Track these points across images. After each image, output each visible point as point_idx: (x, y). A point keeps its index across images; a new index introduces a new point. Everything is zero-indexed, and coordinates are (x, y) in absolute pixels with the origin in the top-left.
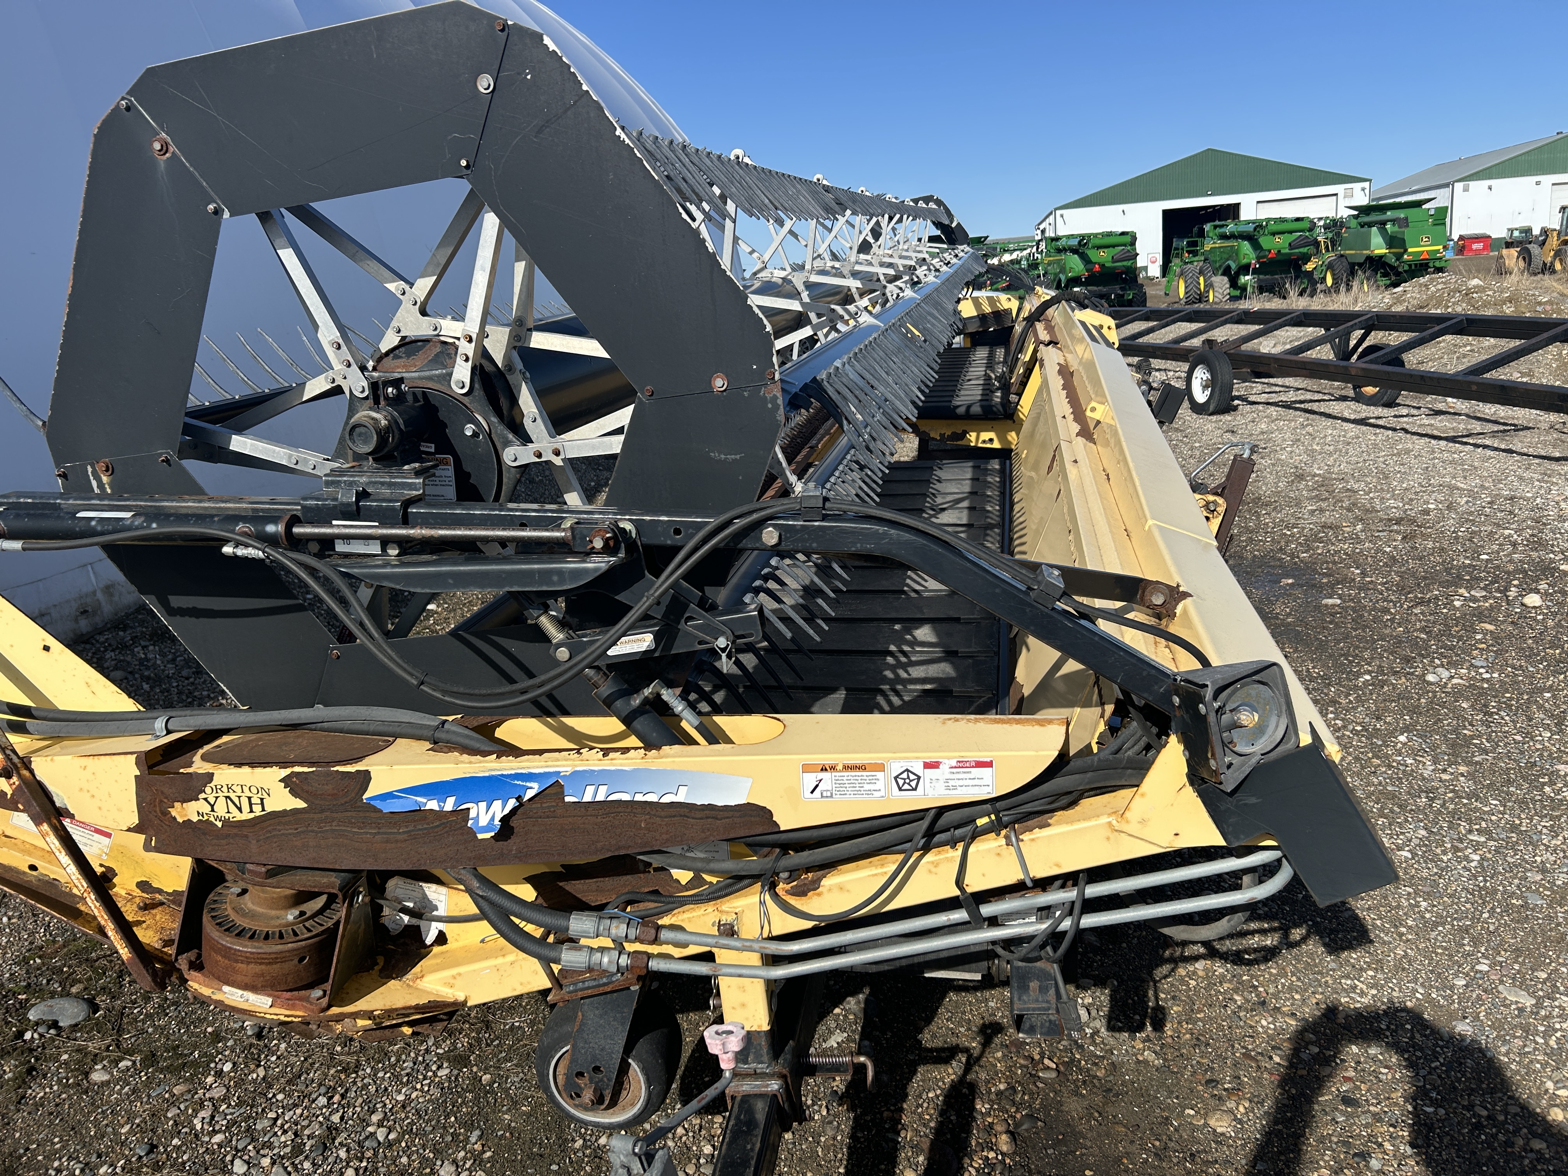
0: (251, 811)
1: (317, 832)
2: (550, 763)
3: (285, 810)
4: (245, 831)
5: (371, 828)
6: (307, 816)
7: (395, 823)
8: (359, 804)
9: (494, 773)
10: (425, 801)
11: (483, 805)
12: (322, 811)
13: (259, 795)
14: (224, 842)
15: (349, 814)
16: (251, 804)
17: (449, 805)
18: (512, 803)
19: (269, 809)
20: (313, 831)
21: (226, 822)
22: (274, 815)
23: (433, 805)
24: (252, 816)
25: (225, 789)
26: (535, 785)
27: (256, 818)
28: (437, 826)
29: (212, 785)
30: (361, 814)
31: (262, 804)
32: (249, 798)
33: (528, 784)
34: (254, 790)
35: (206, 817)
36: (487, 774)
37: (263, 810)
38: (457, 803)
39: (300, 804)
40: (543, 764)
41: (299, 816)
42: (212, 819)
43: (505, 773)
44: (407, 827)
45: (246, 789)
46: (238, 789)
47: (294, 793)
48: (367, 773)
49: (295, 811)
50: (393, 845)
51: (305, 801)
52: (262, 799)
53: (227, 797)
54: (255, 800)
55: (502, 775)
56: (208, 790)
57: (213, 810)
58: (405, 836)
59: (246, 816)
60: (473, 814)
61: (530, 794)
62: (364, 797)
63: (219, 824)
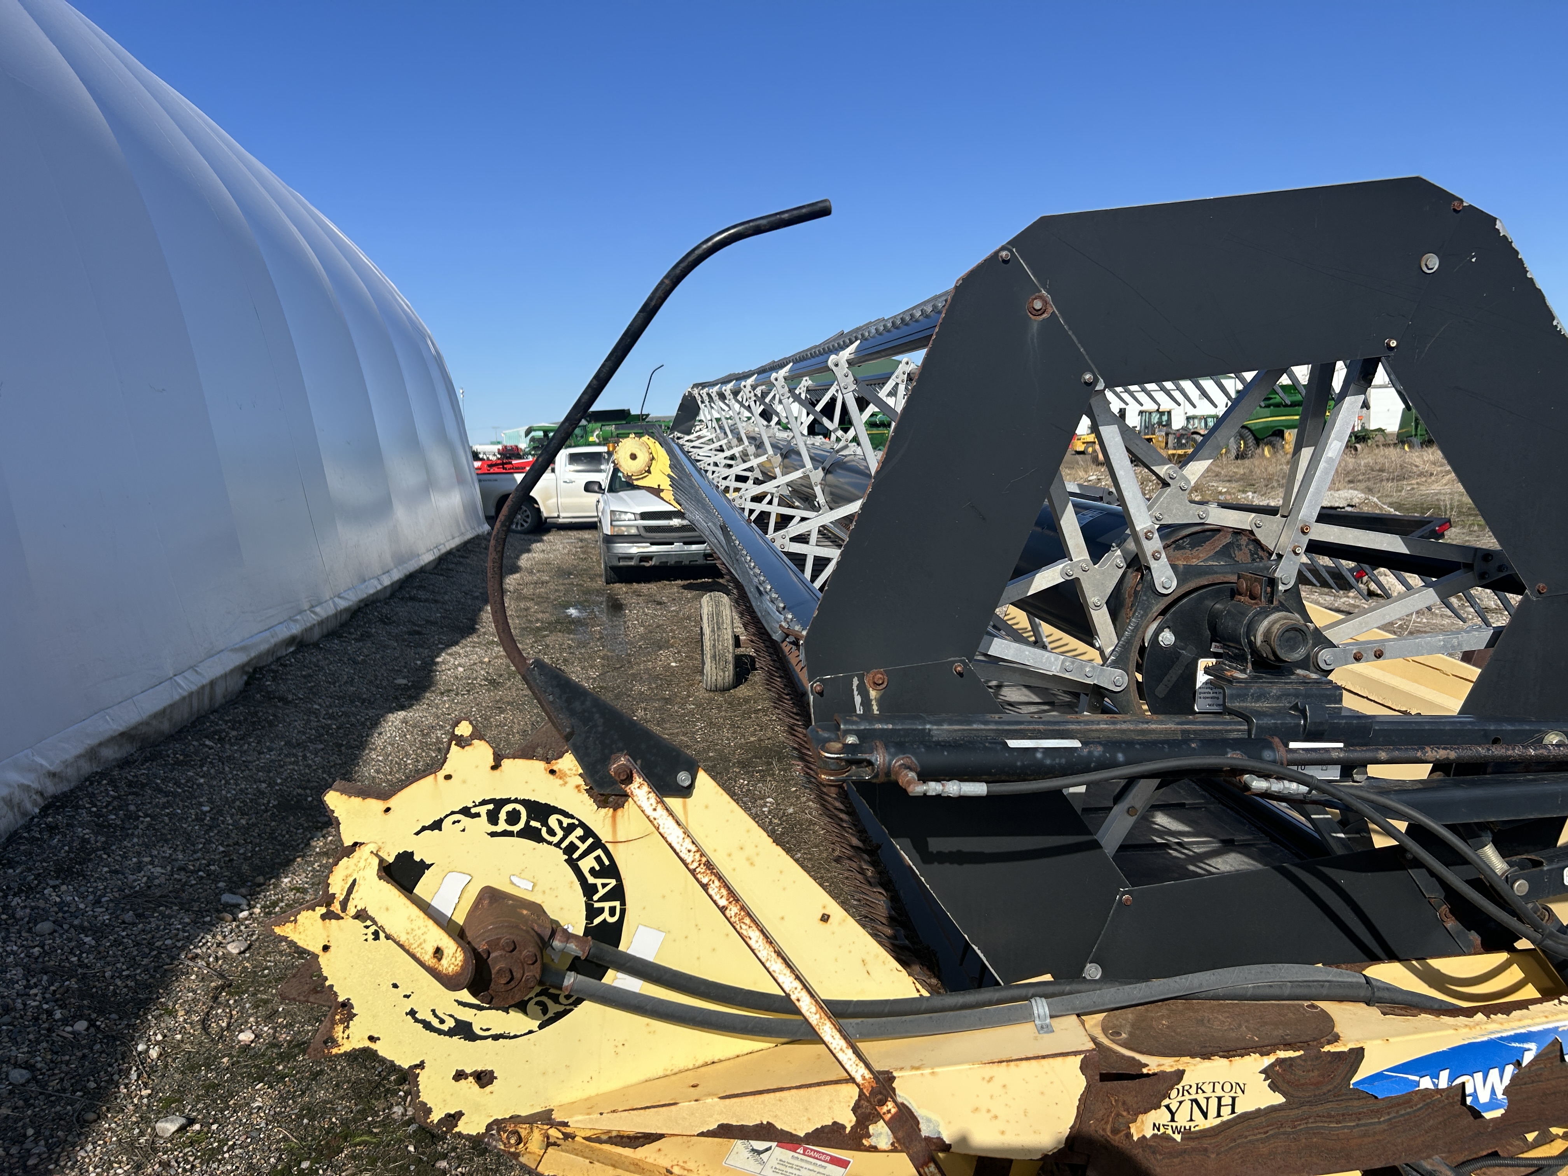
0: (1219, 1115)
1: (1289, 1134)
2: (1551, 1019)
3: (1259, 1110)
4: (1206, 1143)
5: (1350, 1121)
6: (1282, 1113)
7: (1378, 1111)
8: (1344, 1091)
9: (1493, 1036)
10: (1416, 1078)
11: (1479, 1076)
12: (1302, 1104)
13: (1232, 1094)
14: (1176, 1160)
15: (1329, 1106)
16: (1220, 1105)
17: (1443, 1081)
18: (1510, 1070)
19: (1239, 1110)
20: (1284, 1133)
21: (1187, 1134)
22: (1246, 1116)
23: (1426, 1083)
24: (1218, 1121)
25: (1193, 1091)
26: (1533, 1046)
27: (1223, 1123)
28: (1421, 1108)
29: (1180, 1087)
30: (1344, 1104)
31: (1233, 1105)
32: (1219, 1099)
33: (1526, 1046)
34: (1227, 1087)
35: (1162, 1130)
36: (1485, 1039)
37: (1233, 1112)
38: (1452, 1078)
39: (1278, 1099)
40: (1544, 1020)
41: (1274, 1115)
42: (1170, 1132)
43: (1504, 1035)
44: (1389, 1114)
45: (1218, 1087)
46: (1208, 1088)
47: (1274, 1087)
48: (1362, 1050)
49: (1272, 1109)
50: (1370, 1139)
51: (1284, 1094)
52: (1234, 1099)
53: (1192, 1101)
54: (1227, 1100)
55: (1502, 1038)
56: (1174, 1093)
57: (1173, 1120)
58: (1384, 1126)
59: (1212, 1121)
60: (1469, 1090)
61: (1528, 1058)
62: (1352, 1082)
63: (1178, 1137)
